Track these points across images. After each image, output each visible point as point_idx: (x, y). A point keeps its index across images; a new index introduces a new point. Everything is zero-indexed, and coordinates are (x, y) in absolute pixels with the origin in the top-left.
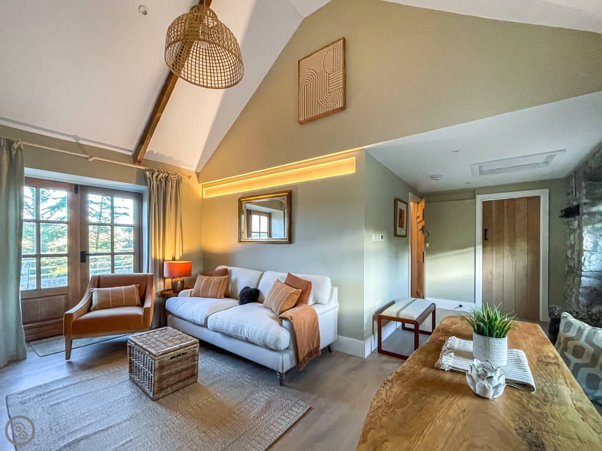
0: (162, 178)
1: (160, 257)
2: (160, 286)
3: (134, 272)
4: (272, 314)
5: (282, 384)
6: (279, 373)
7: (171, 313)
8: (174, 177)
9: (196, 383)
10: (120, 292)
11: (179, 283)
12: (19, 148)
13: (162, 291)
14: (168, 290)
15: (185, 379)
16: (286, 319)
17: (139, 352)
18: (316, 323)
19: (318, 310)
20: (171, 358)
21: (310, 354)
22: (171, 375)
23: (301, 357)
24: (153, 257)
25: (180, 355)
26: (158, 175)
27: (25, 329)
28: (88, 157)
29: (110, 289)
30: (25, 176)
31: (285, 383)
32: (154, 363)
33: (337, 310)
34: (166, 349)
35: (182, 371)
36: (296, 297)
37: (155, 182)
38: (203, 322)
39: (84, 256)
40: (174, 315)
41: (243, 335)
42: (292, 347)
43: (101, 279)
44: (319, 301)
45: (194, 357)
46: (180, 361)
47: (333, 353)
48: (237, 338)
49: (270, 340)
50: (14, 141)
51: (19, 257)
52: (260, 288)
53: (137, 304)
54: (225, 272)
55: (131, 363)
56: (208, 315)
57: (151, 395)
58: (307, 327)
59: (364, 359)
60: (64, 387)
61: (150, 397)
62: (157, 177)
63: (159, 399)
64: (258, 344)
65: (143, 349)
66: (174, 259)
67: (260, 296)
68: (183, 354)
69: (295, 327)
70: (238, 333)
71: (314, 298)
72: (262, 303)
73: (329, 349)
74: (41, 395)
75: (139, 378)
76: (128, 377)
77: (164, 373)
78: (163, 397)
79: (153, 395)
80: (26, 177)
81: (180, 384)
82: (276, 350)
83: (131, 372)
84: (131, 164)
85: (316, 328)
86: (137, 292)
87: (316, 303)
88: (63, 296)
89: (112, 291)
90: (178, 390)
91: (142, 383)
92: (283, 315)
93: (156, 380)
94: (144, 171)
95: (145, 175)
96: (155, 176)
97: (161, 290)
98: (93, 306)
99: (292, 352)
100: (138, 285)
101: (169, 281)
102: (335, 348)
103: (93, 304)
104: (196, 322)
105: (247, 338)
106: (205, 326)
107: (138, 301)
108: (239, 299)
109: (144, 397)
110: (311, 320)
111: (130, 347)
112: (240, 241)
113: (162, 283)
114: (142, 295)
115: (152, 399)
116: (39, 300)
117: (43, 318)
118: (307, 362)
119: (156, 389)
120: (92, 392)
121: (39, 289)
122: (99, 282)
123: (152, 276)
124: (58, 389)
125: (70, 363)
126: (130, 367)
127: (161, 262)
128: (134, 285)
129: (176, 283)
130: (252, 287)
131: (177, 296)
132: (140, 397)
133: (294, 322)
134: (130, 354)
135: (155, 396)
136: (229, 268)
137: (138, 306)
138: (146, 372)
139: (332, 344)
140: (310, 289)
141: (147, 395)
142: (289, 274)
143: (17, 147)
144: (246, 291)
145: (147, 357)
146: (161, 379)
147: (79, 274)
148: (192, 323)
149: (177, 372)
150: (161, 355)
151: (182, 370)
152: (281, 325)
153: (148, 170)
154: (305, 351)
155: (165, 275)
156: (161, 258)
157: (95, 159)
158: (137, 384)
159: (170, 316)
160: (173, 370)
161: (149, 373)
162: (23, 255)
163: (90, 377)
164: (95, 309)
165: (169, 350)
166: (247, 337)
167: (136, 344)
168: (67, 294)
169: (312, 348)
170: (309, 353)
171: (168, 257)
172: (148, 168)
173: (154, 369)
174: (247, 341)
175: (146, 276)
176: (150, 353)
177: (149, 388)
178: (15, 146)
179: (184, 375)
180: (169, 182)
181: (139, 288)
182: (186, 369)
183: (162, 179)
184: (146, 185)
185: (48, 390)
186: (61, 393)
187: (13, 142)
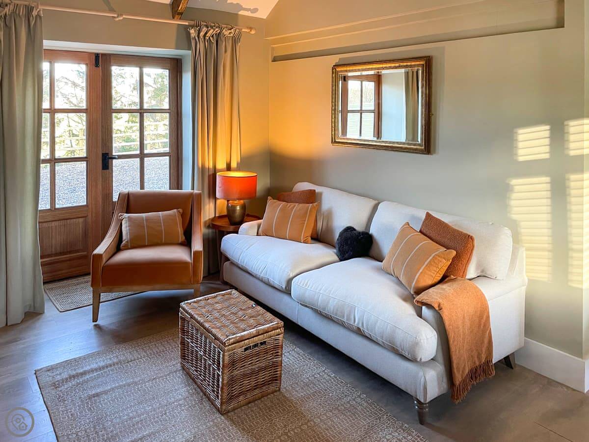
0: (213, 36)
1: (209, 164)
2: (209, 211)
3: (170, 189)
4: (399, 289)
5: (422, 422)
6: (419, 401)
7: (227, 259)
8: (230, 33)
9: (278, 393)
10: (157, 221)
11: (238, 208)
12: (38, 16)
13: (213, 220)
14: (221, 217)
15: (264, 385)
16: (429, 306)
17: (197, 330)
18: (485, 318)
19: (488, 290)
20: (246, 349)
21: (474, 373)
22: (245, 376)
23: (458, 378)
24: (200, 165)
25: (256, 346)
26: (206, 33)
27: (43, 265)
28: (116, 16)
29: (144, 215)
30: (44, 48)
31: (428, 419)
32: (224, 355)
33: (524, 288)
34: (239, 335)
35: (259, 371)
36: (444, 265)
37: (202, 45)
38: (284, 287)
39: (106, 160)
40: (233, 264)
41: (352, 323)
42: (440, 358)
43: (131, 198)
44: (489, 273)
45: (277, 349)
46: (257, 354)
47: (516, 369)
48: (342, 324)
49: (401, 340)
50: (33, 7)
51: (38, 161)
52: (372, 231)
53: (180, 241)
54: (312, 197)
55: (183, 343)
56: (291, 276)
57: (218, 403)
58: (468, 323)
59: (584, 393)
60: (100, 369)
61: (215, 406)
62: (205, 36)
63: (229, 412)
64: (381, 343)
65: (205, 328)
66: (229, 168)
67: (374, 246)
68: (262, 344)
69: (447, 323)
70: (344, 317)
71: (479, 266)
72: (382, 261)
73: (507, 362)
74: (74, 376)
75: (197, 371)
76: (179, 366)
77: (236, 372)
78: (234, 409)
79: (222, 404)
80: (44, 50)
81: (257, 391)
82: (412, 360)
83: (183, 357)
84: (169, 19)
85: (485, 326)
86: (179, 220)
87: (482, 276)
88: (81, 220)
89: (147, 219)
90: (254, 401)
91: (202, 381)
92: (423, 297)
93: (225, 382)
94: (186, 28)
95: (189, 34)
96: (202, 34)
97: (210, 217)
98: (124, 242)
99: (440, 368)
100: (181, 210)
101: (222, 203)
102: (519, 361)
103: (124, 238)
104: (272, 283)
105: (359, 329)
106: (287, 291)
107: (181, 238)
108: (337, 246)
109: (207, 405)
110: (476, 312)
111: (183, 319)
112: (334, 142)
113: (212, 205)
114: (186, 225)
115: (218, 410)
116: (53, 224)
117: (59, 250)
118: (469, 388)
119: (225, 395)
120: (136, 383)
121: (53, 209)
122: (130, 203)
123: (199, 196)
124: (92, 371)
125: (98, 327)
126: (183, 350)
127: (211, 172)
128: (175, 210)
129: (234, 207)
130: (359, 227)
131: (237, 232)
132: (201, 403)
133: (445, 315)
134: (183, 330)
135: (224, 407)
136: (318, 189)
137: (182, 244)
138: (210, 365)
139: (513, 354)
140: (472, 250)
141: (212, 403)
142: (428, 215)
143: (36, 14)
144: (349, 234)
145: (210, 343)
146: (232, 381)
147: (100, 187)
148: (264, 283)
149: (253, 373)
150: (232, 344)
151: (261, 369)
152: (420, 315)
153: (192, 27)
154: (464, 368)
155: (218, 195)
156: (211, 166)
157: (124, 18)
158: (193, 380)
159: (227, 263)
160: (247, 369)
161: (213, 368)
162: (43, 160)
163: (130, 357)
164: (127, 248)
165: (242, 336)
166: (360, 326)
167: (192, 317)
168: (85, 217)
169: (477, 363)
170: (471, 371)
171: (221, 165)
172: (192, 23)
173: (223, 366)
174: (359, 332)
175: (191, 195)
176: (217, 338)
177: (213, 391)
178: (35, 13)
179: (263, 377)
180: (223, 42)
181: (183, 215)
182: (265, 368)
183: (211, 38)
184: (189, 48)
185: (81, 371)
186: (99, 376)
187: (32, 9)
